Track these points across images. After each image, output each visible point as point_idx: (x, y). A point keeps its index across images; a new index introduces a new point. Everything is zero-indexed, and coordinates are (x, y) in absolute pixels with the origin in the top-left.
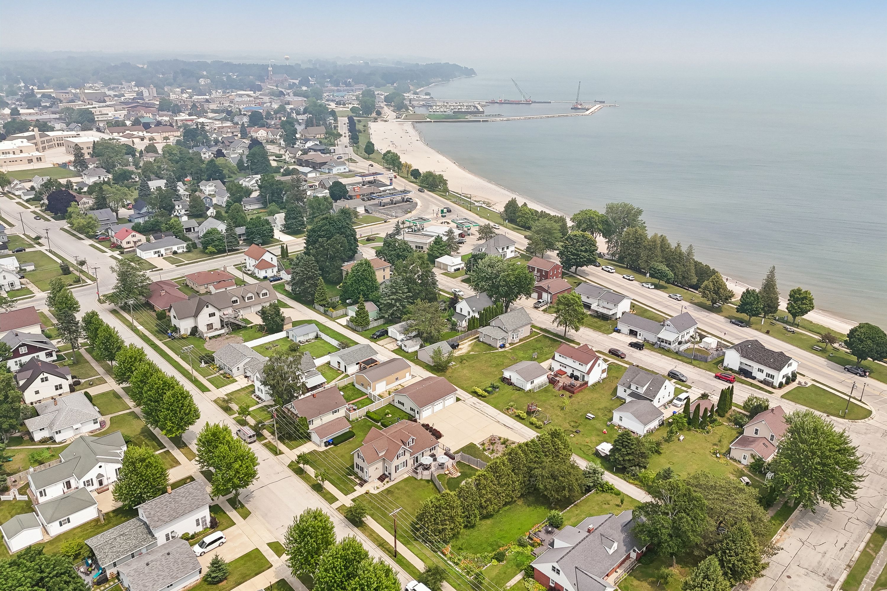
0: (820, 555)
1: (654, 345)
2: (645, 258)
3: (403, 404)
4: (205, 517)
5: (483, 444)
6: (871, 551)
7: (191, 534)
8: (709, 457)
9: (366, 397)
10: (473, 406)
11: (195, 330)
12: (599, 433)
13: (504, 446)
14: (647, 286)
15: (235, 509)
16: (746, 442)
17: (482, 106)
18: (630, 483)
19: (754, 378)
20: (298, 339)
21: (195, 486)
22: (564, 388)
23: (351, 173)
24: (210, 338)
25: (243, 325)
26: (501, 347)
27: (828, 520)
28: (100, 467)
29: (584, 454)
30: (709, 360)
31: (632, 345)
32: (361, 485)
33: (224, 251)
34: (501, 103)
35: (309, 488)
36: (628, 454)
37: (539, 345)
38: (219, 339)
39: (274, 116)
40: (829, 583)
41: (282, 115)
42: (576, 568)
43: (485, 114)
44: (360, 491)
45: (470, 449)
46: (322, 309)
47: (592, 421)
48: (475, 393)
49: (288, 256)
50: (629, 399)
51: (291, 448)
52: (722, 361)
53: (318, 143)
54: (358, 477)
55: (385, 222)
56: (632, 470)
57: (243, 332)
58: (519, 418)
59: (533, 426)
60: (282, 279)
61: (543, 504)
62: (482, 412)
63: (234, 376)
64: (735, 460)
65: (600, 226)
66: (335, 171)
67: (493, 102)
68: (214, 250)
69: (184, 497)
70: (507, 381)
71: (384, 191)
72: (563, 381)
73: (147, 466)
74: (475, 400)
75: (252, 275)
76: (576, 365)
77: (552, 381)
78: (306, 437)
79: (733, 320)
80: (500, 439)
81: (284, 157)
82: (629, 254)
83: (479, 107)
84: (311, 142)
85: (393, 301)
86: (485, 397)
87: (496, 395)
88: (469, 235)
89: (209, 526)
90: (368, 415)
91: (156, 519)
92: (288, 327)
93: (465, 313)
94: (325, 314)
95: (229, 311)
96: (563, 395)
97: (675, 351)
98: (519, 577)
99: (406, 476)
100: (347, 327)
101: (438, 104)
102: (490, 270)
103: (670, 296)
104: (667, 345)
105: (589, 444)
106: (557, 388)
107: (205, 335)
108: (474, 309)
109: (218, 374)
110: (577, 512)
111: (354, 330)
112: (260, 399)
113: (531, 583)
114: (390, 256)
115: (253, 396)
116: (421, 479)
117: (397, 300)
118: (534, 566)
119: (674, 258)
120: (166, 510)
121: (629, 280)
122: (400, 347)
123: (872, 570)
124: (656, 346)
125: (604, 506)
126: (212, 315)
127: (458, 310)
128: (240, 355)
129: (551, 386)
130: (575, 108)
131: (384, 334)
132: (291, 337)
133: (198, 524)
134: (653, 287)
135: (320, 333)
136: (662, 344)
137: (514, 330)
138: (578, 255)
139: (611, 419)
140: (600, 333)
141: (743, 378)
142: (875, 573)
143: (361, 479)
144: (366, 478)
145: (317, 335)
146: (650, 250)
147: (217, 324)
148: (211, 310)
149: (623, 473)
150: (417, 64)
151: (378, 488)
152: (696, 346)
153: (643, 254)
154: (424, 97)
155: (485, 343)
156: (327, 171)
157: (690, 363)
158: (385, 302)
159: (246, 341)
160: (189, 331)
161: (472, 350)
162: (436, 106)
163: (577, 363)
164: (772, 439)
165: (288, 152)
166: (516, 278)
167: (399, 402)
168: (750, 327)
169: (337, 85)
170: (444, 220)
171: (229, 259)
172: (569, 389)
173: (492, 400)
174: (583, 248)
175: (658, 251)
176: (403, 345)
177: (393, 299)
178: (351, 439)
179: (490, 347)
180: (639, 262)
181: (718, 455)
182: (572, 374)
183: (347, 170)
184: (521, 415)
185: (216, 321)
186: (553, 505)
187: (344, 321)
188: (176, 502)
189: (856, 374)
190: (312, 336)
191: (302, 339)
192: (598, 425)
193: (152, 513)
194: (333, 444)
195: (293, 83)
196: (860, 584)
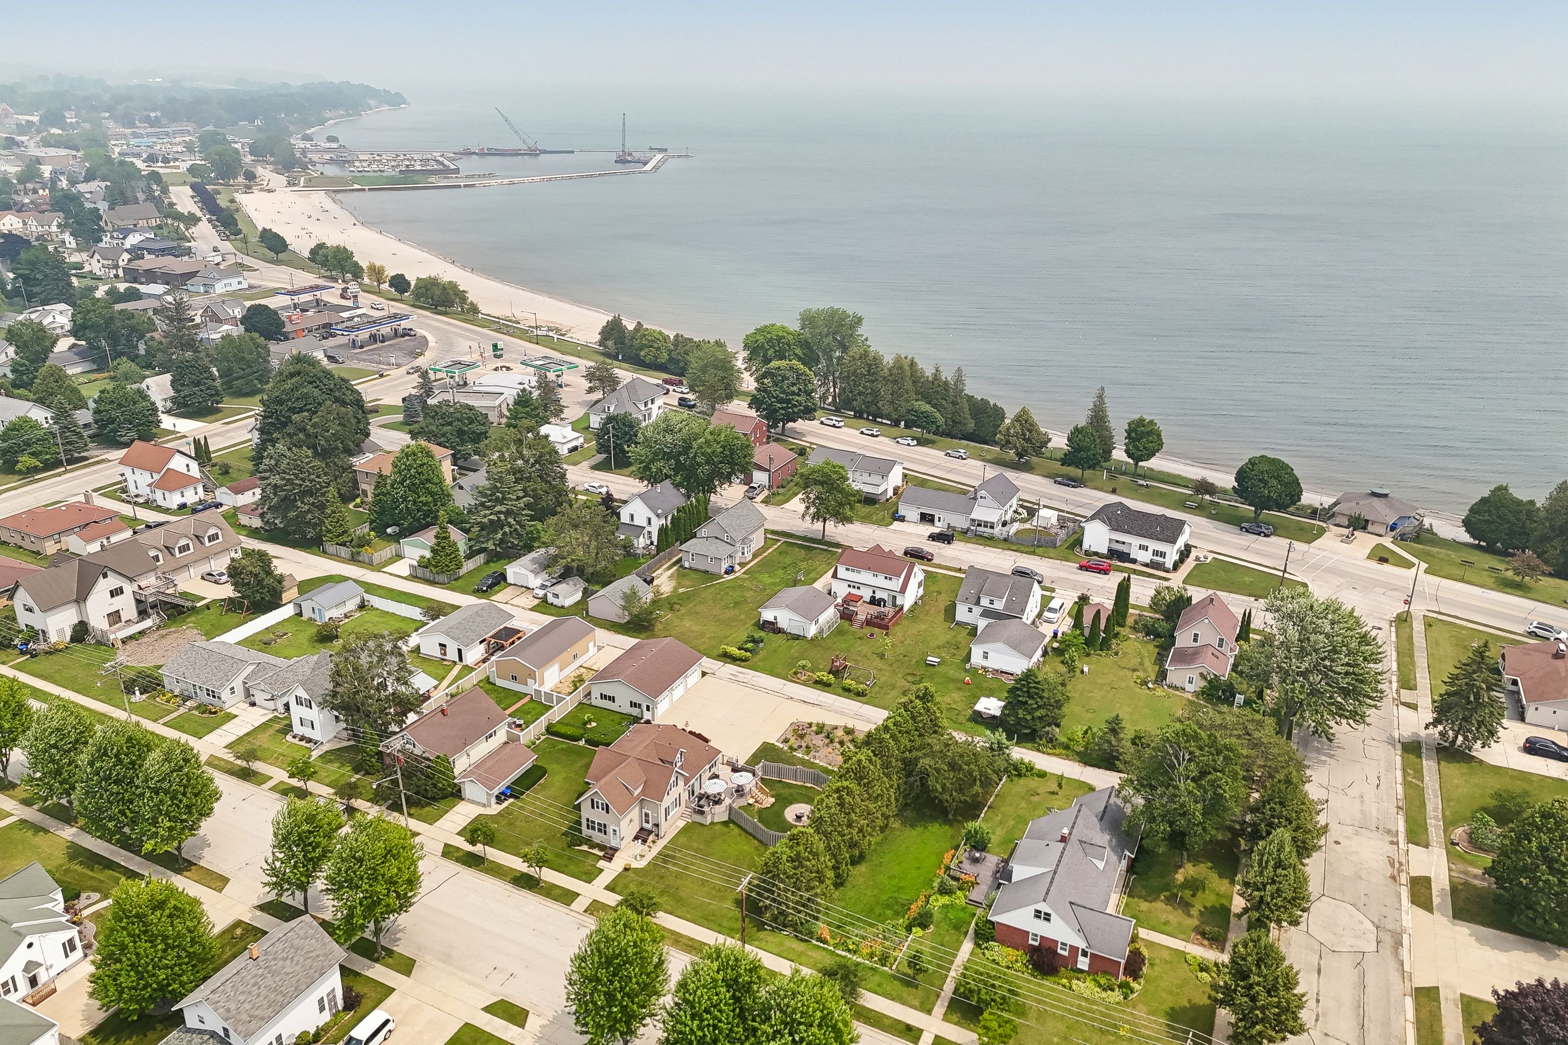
0: (1357, 802)
1: (966, 533)
2: (889, 397)
3: (612, 699)
4: (333, 990)
5: (786, 741)
6: (1414, 780)
7: (312, 1031)
8: (1138, 690)
9: (527, 699)
10: (734, 679)
11: (81, 632)
12: (959, 685)
13: (821, 736)
14: (906, 442)
15: (377, 960)
16: (1187, 657)
17: (451, 160)
18: (1048, 754)
19: (1134, 561)
20: (328, 615)
21: (302, 933)
22: (869, 623)
23: (254, 291)
24: (124, 642)
25: (189, 604)
26: (727, 573)
27: (1338, 747)
28: (30, 945)
29: (955, 722)
30: (1058, 544)
31: (933, 537)
32: (610, 859)
33: (57, 464)
34: (482, 154)
35: (510, 887)
36: (1039, 707)
37: (788, 560)
38: (144, 640)
39: (21, 187)
40: (1391, 839)
41: (37, 186)
42: (1071, 903)
43: (462, 174)
44: (611, 870)
45: (766, 752)
46: (344, 552)
47: (938, 669)
48: (726, 657)
49: (210, 459)
50: (982, 623)
51: (431, 821)
52: (1079, 542)
53: (152, 236)
54: (593, 845)
55: (382, 376)
56: (1047, 733)
57: (193, 619)
58: (821, 684)
59: (852, 694)
60: (221, 505)
61: (933, 819)
62: (754, 687)
63: (226, 706)
64: (1176, 688)
65: (798, 351)
66: (220, 288)
67: (468, 153)
68: (35, 462)
69: (285, 959)
70: (771, 627)
71: (350, 319)
72: (863, 612)
73: (170, 916)
74: (731, 668)
75: (148, 504)
76: (880, 581)
77: (846, 615)
78: (452, 795)
79: (1059, 479)
80: (810, 725)
81: (87, 268)
82: (860, 394)
83: (447, 163)
84: (137, 236)
85: (502, 517)
86: (746, 660)
87: (762, 654)
88: (561, 386)
89: (340, 1008)
90: (549, 730)
91: (245, 1017)
92: (290, 594)
93: (640, 521)
94: (354, 560)
95: (150, 581)
96: (872, 635)
97: (1001, 537)
98: (967, 946)
99: (681, 824)
100: (413, 577)
101: (361, 157)
102: (669, 438)
103: (948, 454)
104: (988, 530)
105: (954, 706)
106: (856, 626)
107: (112, 637)
108: (660, 511)
109: (182, 710)
110: (999, 818)
111: (432, 583)
112: (309, 740)
113: (996, 949)
114: (444, 435)
115: (289, 738)
116: (712, 823)
117: (508, 513)
118: (993, 919)
119: (937, 392)
120: (259, 995)
121: (872, 435)
122: (544, 599)
123: (1430, 806)
124: (969, 534)
125: (1033, 798)
126: (116, 592)
127: (625, 518)
128: (231, 661)
129: (846, 624)
130: (621, 161)
131: (500, 579)
132: (307, 614)
133: (322, 1009)
134: (915, 442)
135: (367, 597)
136: (979, 529)
137: (743, 541)
138: (788, 401)
139: (968, 658)
140: (876, 527)
141: (1119, 564)
142: (1435, 810)
143: (602, 847)
144: (614, 843)
145: (363, 601)
146: (895, 382)
147: (129, 610)
148: (113, 581)
149: (1033, 741)
150: (285, 85)
151: (642, 856)
152: (1027, 526)
153: (885, 391)
154: (328, 145)
155: (696, 570)
156: (202, 289)
157: (1033, 553)
158: (485, 520)
159: (209, 635)
160: (68, 634)
161: (679, 585)
162: (361, 161)
163: (881, 577)
164: (1220, 645)
165: (97, 256)
166: (724, 447)
167: (603, 697)
168: (1085, 486)
169: (131, 124)
170: (499, 363)
171: (75, 478)
172: (878, 623)
173: (761, 664)
174: (795, 389)
175: (908, 384)
176: (550, 596)
177: (500, 512)
178: (542, 781)
179: (708, 575)
180: (880, 404)
181: (1150, 685)
182: (873, 598)
183: (245, 285)
184: (825, 678)
185: (126, 605)
186: (951, 817)
187: (402, 568)
188: (274, 973)
189: (1259, 534)
190: (352, 605)
191: (336, 613)
192: (952, 673)
193: (233, 1007)
194: (511, 796)
195: (28, 121)
196: (1427, 829)
